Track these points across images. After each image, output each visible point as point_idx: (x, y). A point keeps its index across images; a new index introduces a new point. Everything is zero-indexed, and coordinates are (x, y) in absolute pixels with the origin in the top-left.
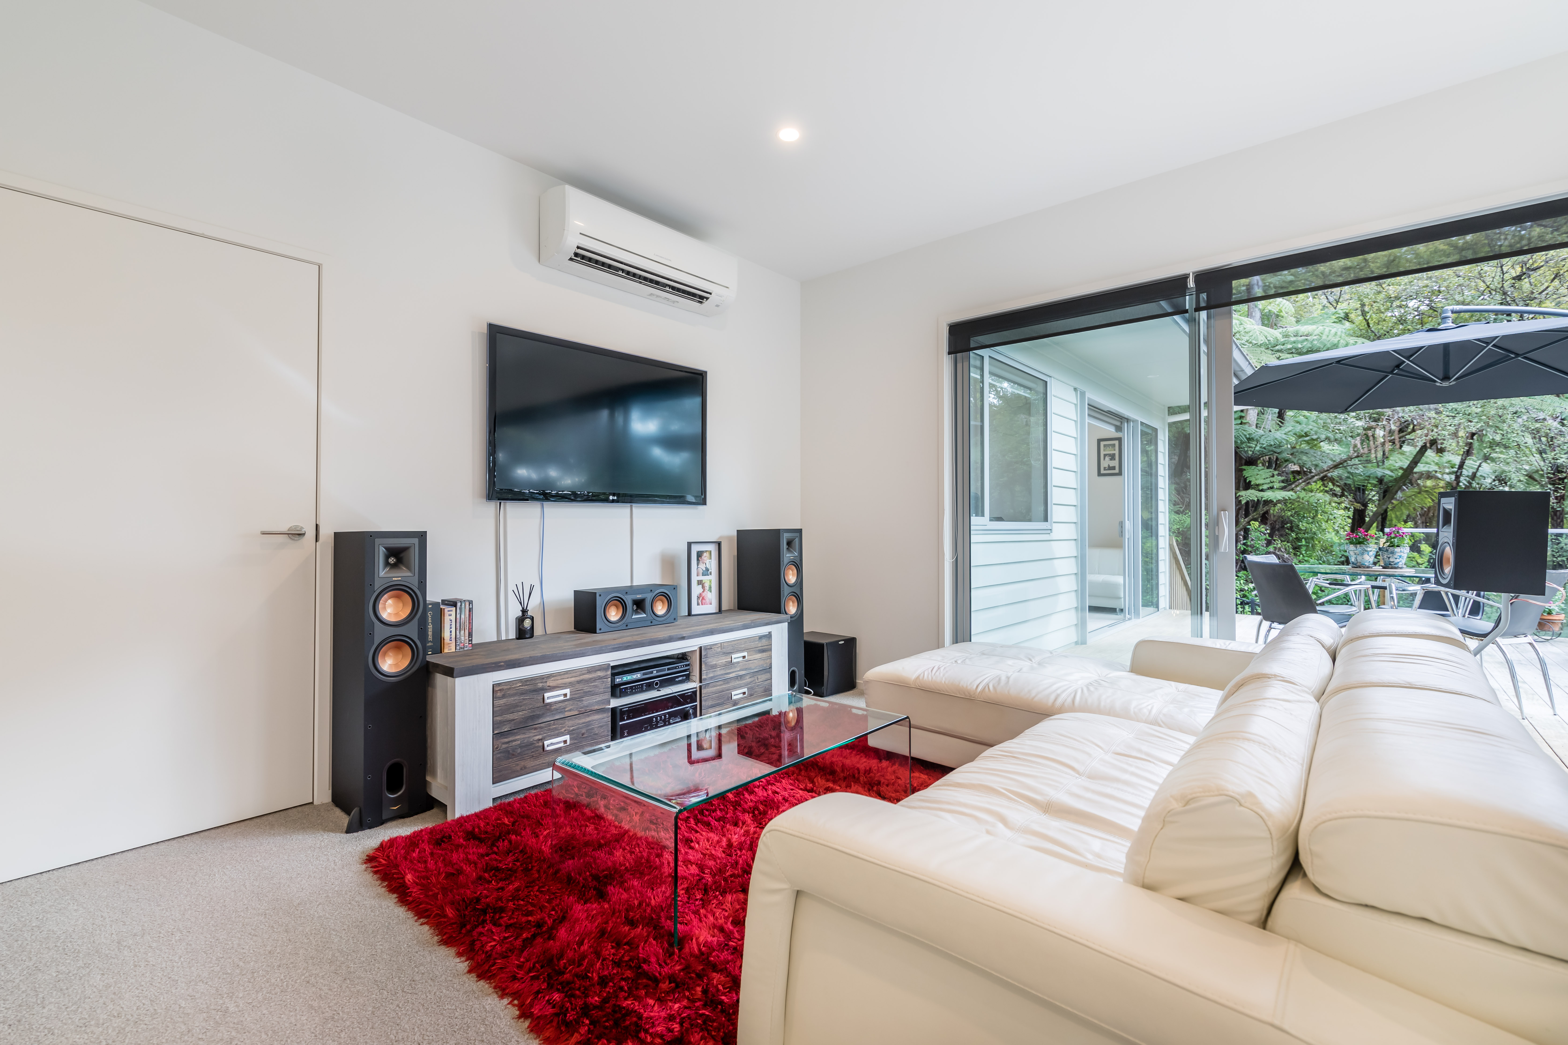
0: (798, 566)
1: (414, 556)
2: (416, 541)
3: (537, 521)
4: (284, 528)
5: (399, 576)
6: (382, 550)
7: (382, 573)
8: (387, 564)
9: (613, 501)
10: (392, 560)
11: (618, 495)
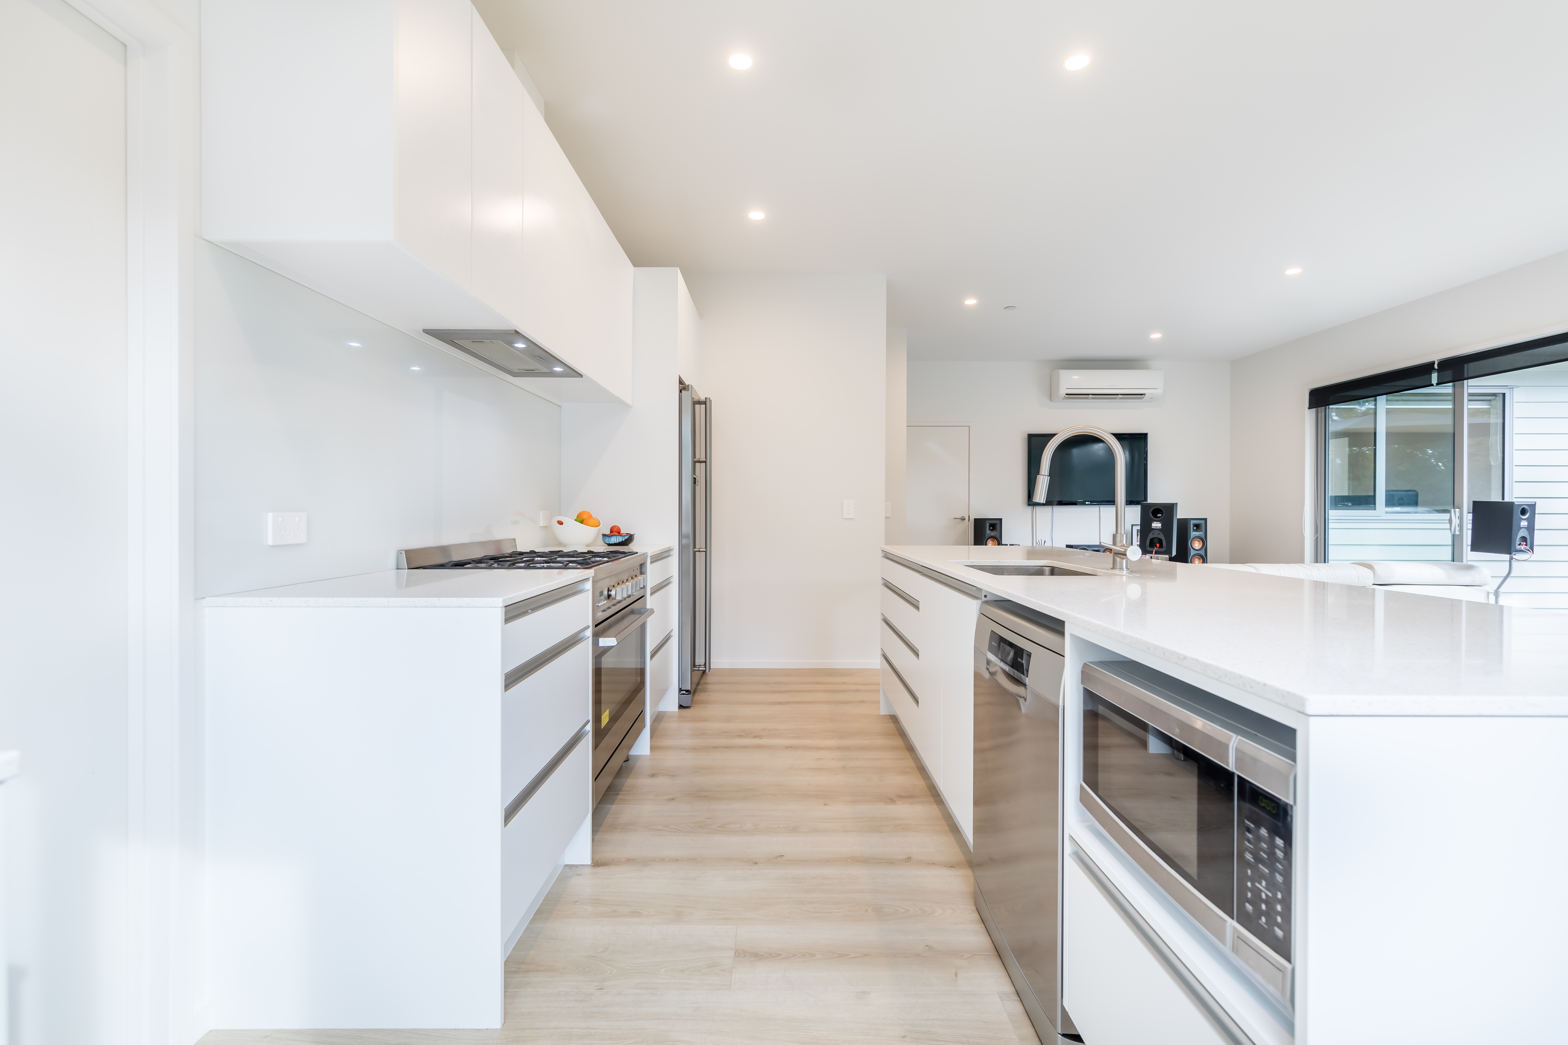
0: (1204, 540)
1: (998, 527)
2: (999, 521)
3: (1050, 514)
4: (959, 517)
5: (993, 534)
6: (988, 524)
7: (988, 532)
8: (990, 529)
9: (1088, 504)
10: (991, 528)
11: (1091, 502)
